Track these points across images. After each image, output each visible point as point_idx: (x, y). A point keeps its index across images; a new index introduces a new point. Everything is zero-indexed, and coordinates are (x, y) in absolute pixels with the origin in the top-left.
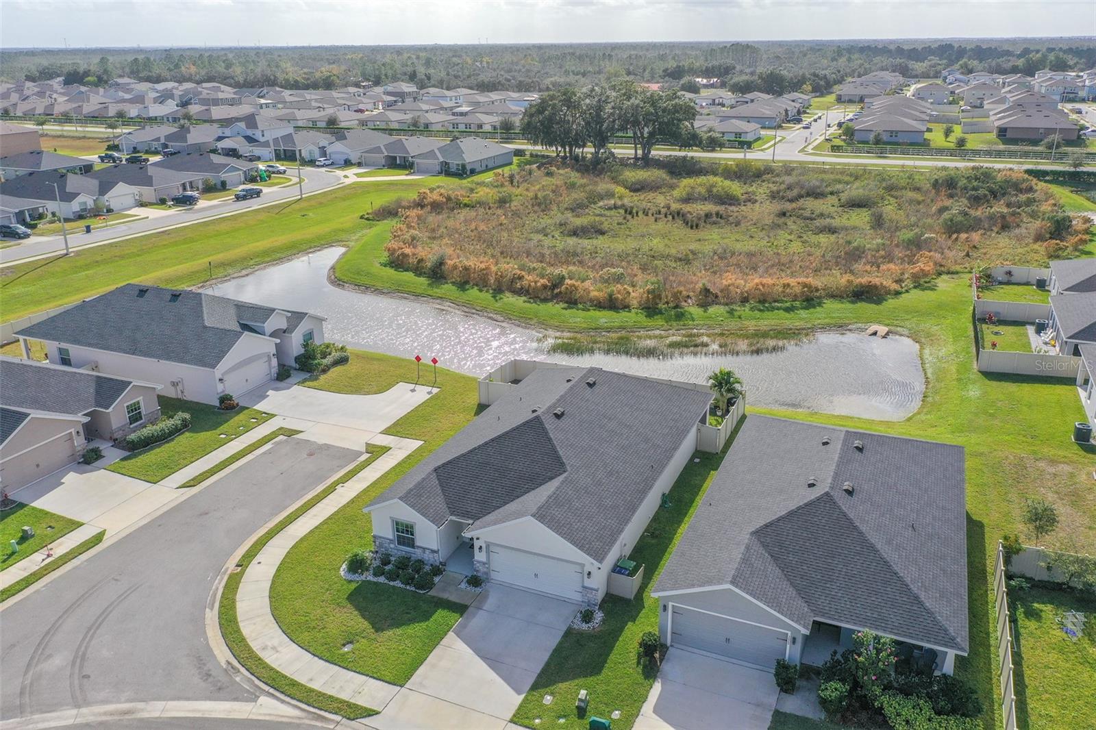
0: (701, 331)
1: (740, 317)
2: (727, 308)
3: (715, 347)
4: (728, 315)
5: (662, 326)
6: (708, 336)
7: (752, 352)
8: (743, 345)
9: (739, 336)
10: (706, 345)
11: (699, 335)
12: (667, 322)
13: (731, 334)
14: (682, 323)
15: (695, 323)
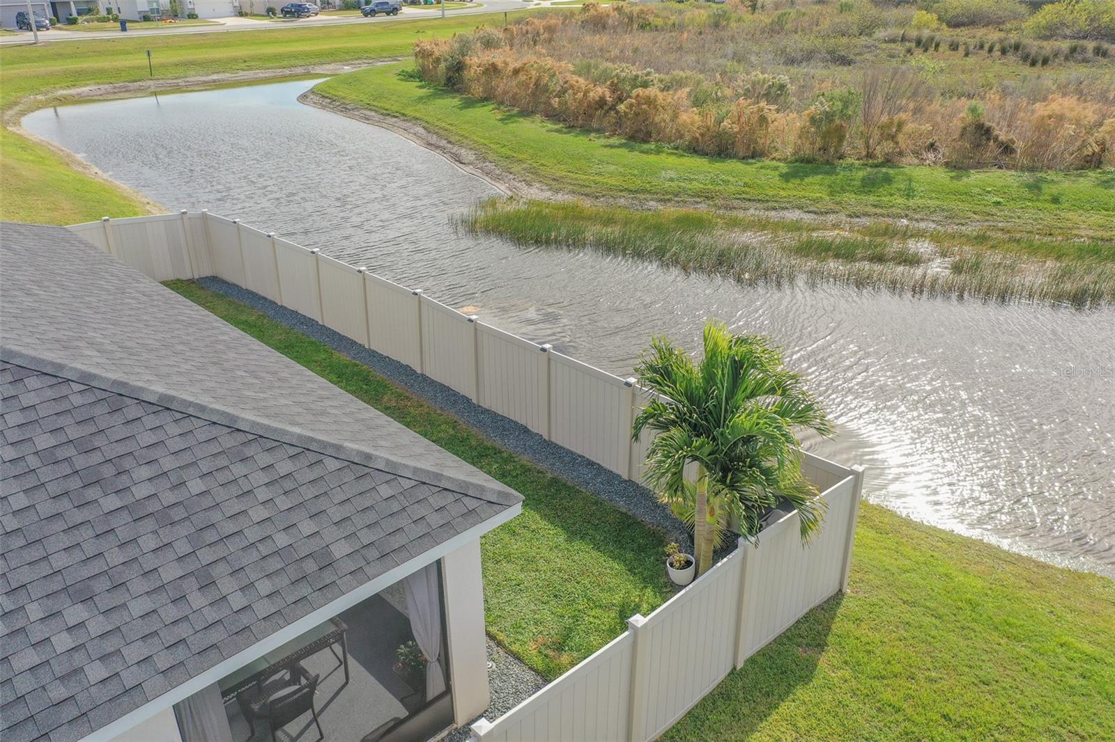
0: (922, 225)
1: (1055, 200)
2: (1027, 177)
3: (938, 268)
4: (1026, 193)
5: (816, 201)
6: (935, 238)
7: (1059, 298)
8: (1035, 273)
9: (1033, 249)
10: (913, 261)
11: (906, 235)
12: (832, 194)
13: (1011, 240)
14: (872, 199)
15: (911, 203)
